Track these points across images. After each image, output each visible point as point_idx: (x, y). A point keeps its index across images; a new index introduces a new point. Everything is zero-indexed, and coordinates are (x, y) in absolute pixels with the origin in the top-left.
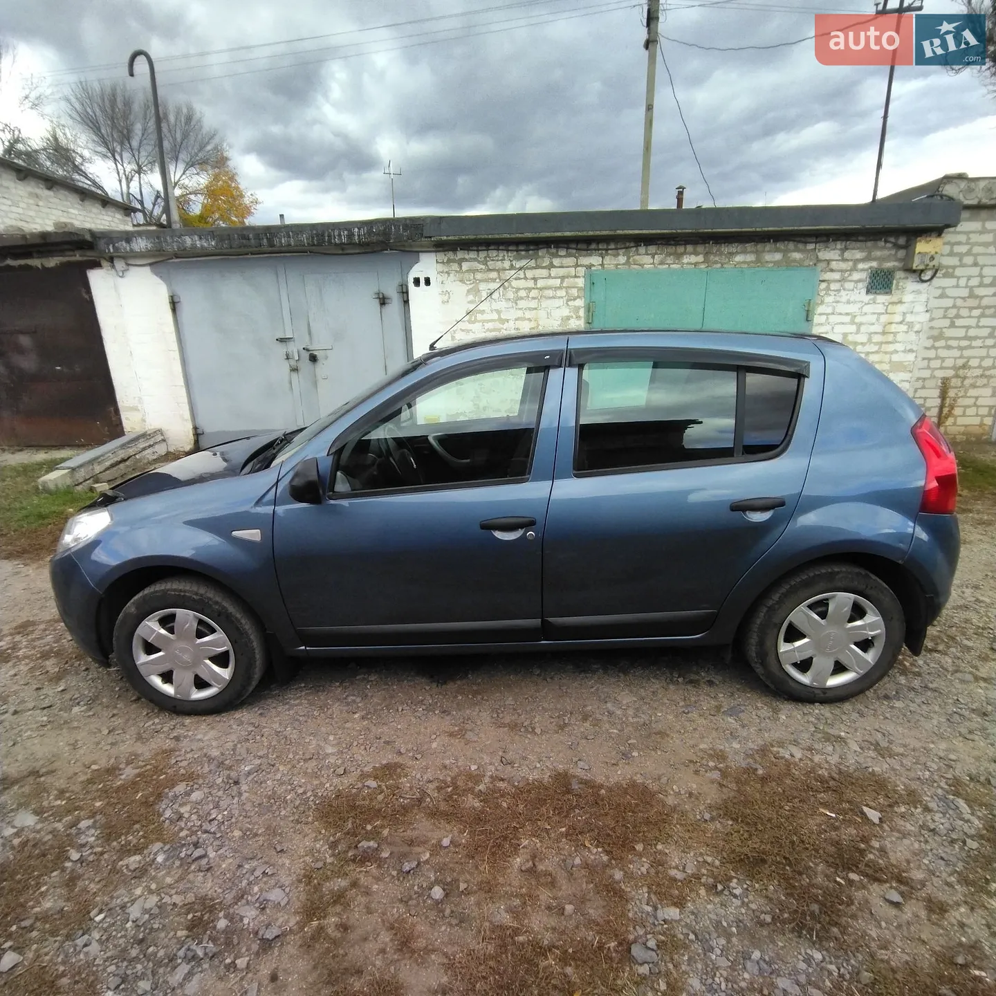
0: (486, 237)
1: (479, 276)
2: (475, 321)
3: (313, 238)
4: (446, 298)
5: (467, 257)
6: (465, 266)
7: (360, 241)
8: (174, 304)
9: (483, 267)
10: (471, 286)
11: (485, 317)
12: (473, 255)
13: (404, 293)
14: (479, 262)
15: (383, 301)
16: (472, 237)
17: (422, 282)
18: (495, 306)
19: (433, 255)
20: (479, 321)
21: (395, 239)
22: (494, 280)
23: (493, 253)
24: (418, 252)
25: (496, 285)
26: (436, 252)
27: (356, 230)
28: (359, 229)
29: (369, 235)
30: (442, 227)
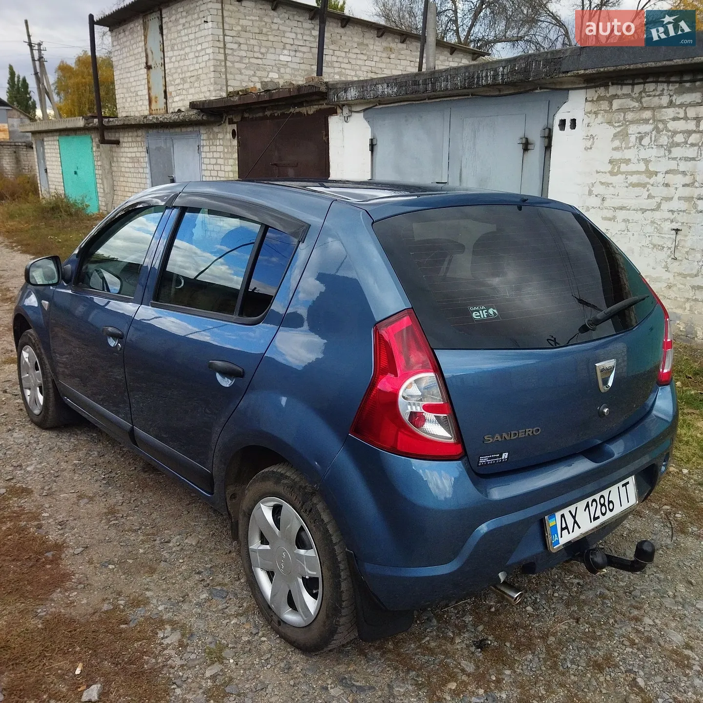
0: (627, 67)
1: (630, 116)
2: (619, 172)
3: (465, 80)
4: (589, 144)
5: (619, 92)
6: (616, 104)
7: (503, 82)
8: (372, 147)
9: (636, 104)
10: (619, 129)
11: (632, 167)
12: (626, 90)
13: (549, 137)
14: (633, 99)
15: (526, 146)
16: (612, 69)
17: (568, 124)
18: (644, 154)
19: (583, 92)
20: (622, 173)
21: (534, 76)
22: (646, 121)
23: (650, 87)
24: (568, 90)
25: (648, 128)
26: (586, 88)
27: (501, 69)
28: (504, 68)
29: (512, 75)
30: (581, 59)
